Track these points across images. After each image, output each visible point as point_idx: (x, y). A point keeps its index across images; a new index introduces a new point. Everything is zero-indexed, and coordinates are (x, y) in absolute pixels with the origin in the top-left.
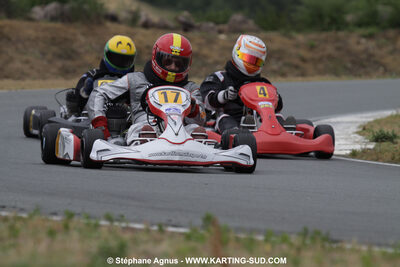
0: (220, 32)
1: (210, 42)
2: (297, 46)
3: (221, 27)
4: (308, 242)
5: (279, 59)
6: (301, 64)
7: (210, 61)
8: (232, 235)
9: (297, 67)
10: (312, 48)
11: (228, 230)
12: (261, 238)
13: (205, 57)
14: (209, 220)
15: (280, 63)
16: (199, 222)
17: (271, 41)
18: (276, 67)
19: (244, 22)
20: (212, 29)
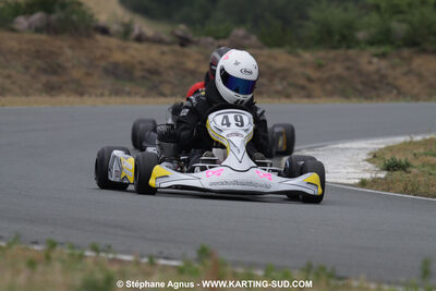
2: (303, 64)
3: (221, 42)
5: (283, 79)
6: (307, 84)
9: (303, 88)
10: (320, 66)
11: (225, 264)
14: (204, 253)
15: (285, 83)
16: (192, 254)
17: (275, 58)
18: (279, 87)
19: (246, 37)
20: (212, 44)
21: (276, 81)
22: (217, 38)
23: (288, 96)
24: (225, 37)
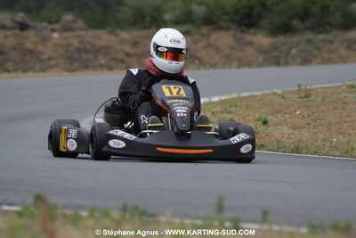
0: (53, 31)
1: (45, 40)
2: (122, 42)
3: (54, 26)
4: (127, 216)
5: (106, 54)
6: (126, 58)
7: (45, 57)
8: (59, 212)
9: (122, 61)
10: (135, 44)
11: (56, 207)
12: (85, 213)
13: (40, 53)
14: (39, 199)
15: (107, 58)
16: (30, 200)
17: (99, 38)
18: (103, 62)
19: (74, 22)
20: (46, 28)
21: (101, 57)
22: (50, 23)
23: (110, 68)
24: (57, 22)
